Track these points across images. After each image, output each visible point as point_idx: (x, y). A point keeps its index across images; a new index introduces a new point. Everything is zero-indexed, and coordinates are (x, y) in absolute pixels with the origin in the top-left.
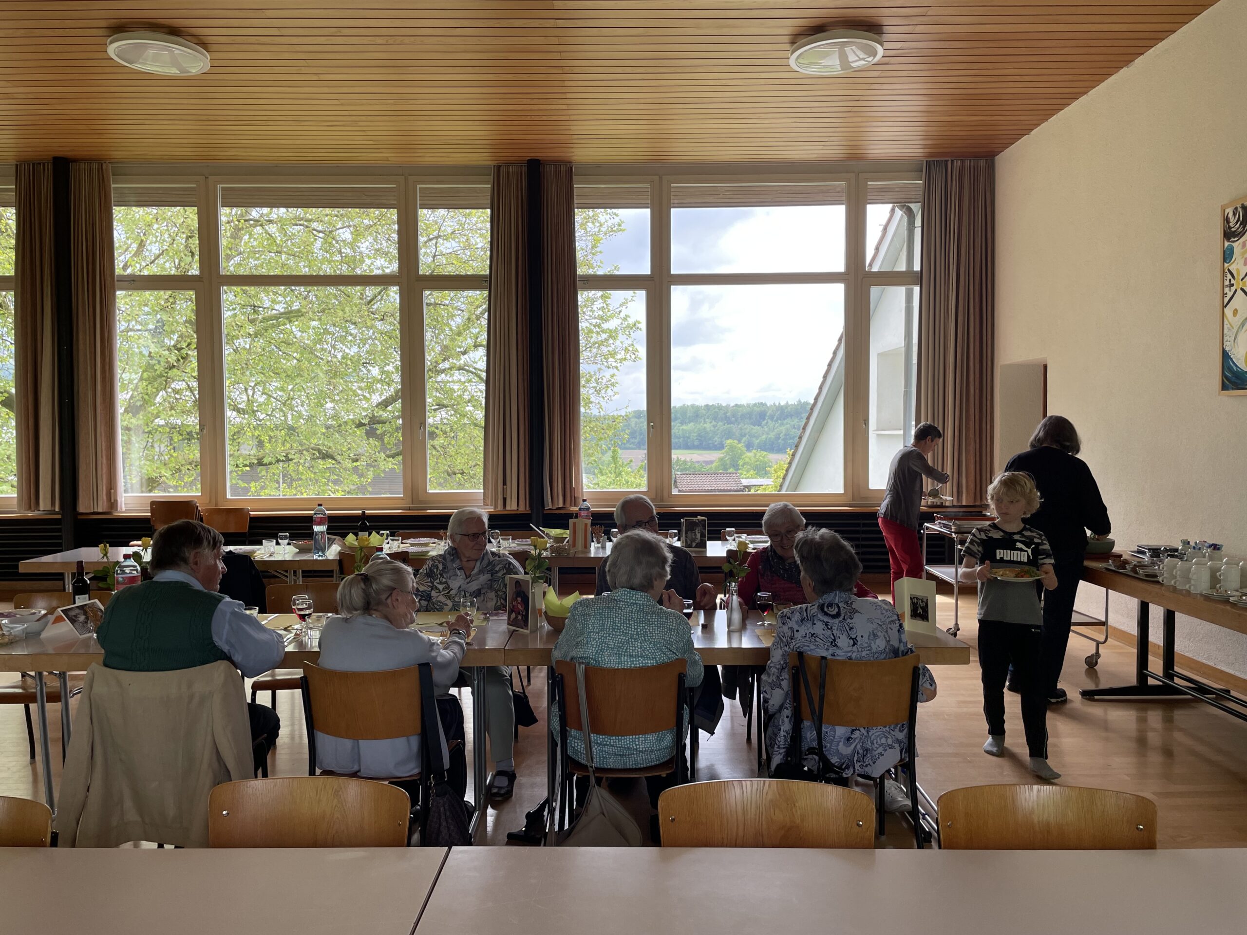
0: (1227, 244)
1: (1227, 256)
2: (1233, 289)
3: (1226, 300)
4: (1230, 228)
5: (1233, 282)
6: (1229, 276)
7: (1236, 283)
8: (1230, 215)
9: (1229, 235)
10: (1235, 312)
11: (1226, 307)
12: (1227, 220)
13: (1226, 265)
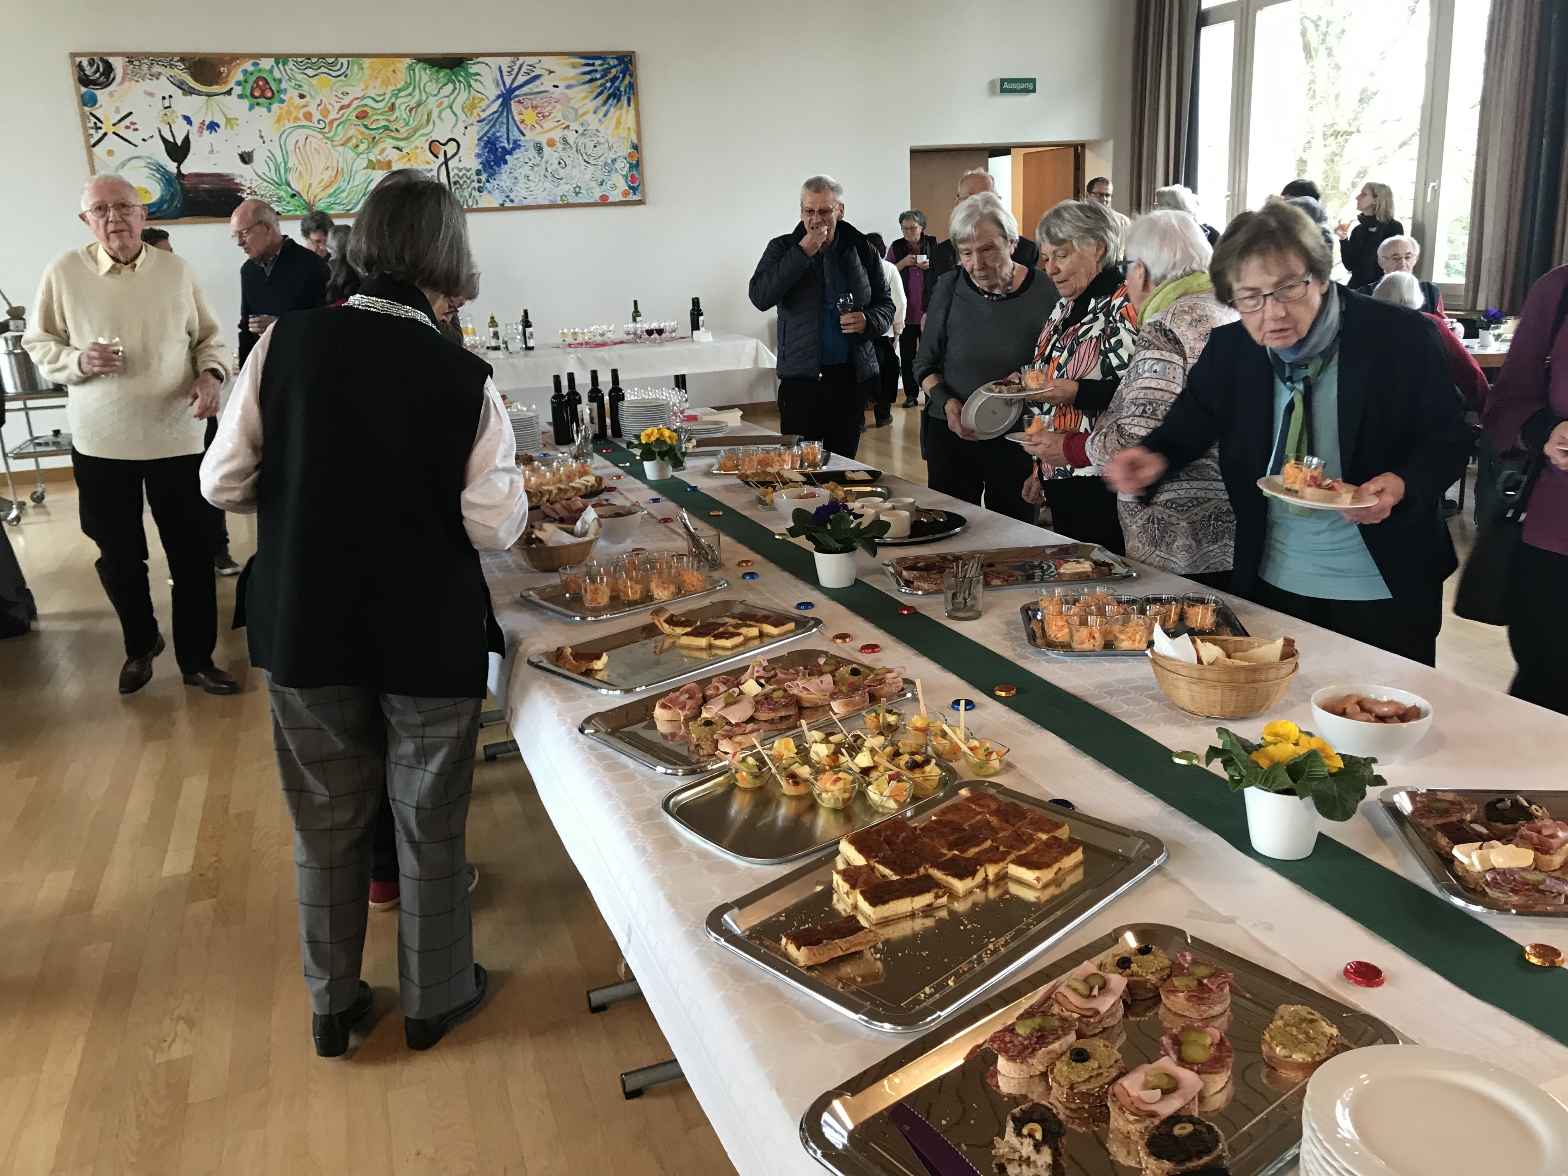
0: (83, 90)
1: (89, 101)
2: (101, 132)
3: (93, 141)
4: (87, 76)
5: (99, 124)
6: (93, 120)
7: (106, 127)
8: (85, 63)
9: (84, 80)
10: (110, 153)
11: (94, 145)
12: (80, 65)
13: (87, 109)
